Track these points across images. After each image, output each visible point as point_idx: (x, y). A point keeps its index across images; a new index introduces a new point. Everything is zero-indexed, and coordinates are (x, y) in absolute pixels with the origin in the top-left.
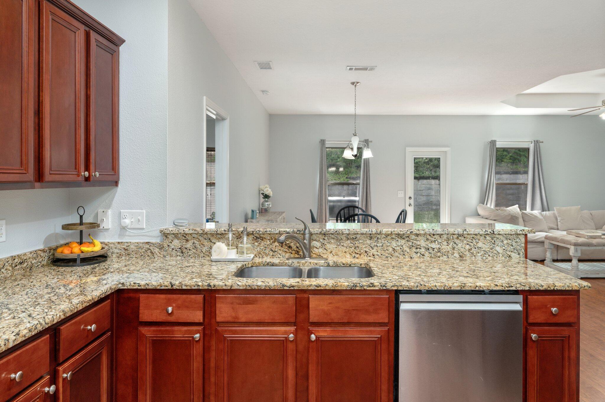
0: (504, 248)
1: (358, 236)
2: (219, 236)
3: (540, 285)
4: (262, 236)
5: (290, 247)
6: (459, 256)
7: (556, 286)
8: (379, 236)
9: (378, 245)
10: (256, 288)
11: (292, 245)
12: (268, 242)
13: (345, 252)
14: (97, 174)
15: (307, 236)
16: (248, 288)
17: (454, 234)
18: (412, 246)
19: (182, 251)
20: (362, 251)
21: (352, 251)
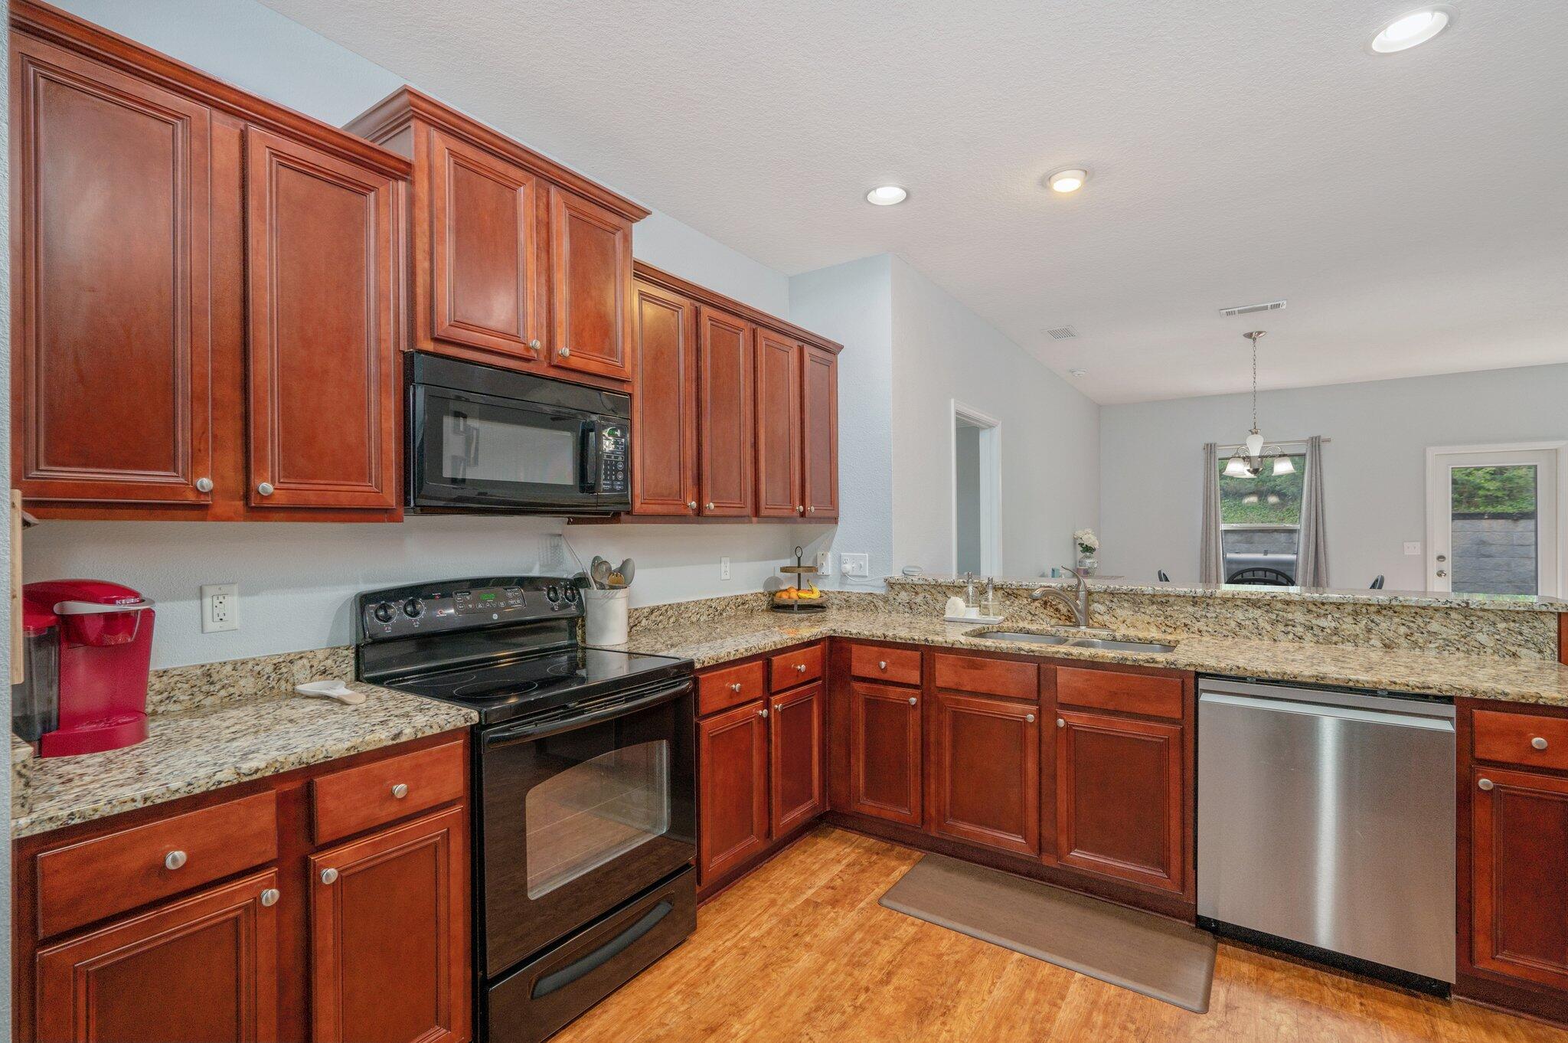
0: (1498, 637)
1: (1171, 600)
2: (957, 590)
3: (1500, 692)
4: (1015, 591)
5: (1057, 610)
6: (1382, 645)
7: (1541, 697)
8: (1211, 602)
9: (1208, 615)
10: (984, 648)
11: (1061, 607)
12: (1025, 602)
13: (1148, 623)
14: (813, 508)
15: (1082, 594)
16: (974, 648)
17: (1369, 605)
18: (1277, 621)
19: (910, 606)
20: (1178, 624)
21: (1160, 622)
